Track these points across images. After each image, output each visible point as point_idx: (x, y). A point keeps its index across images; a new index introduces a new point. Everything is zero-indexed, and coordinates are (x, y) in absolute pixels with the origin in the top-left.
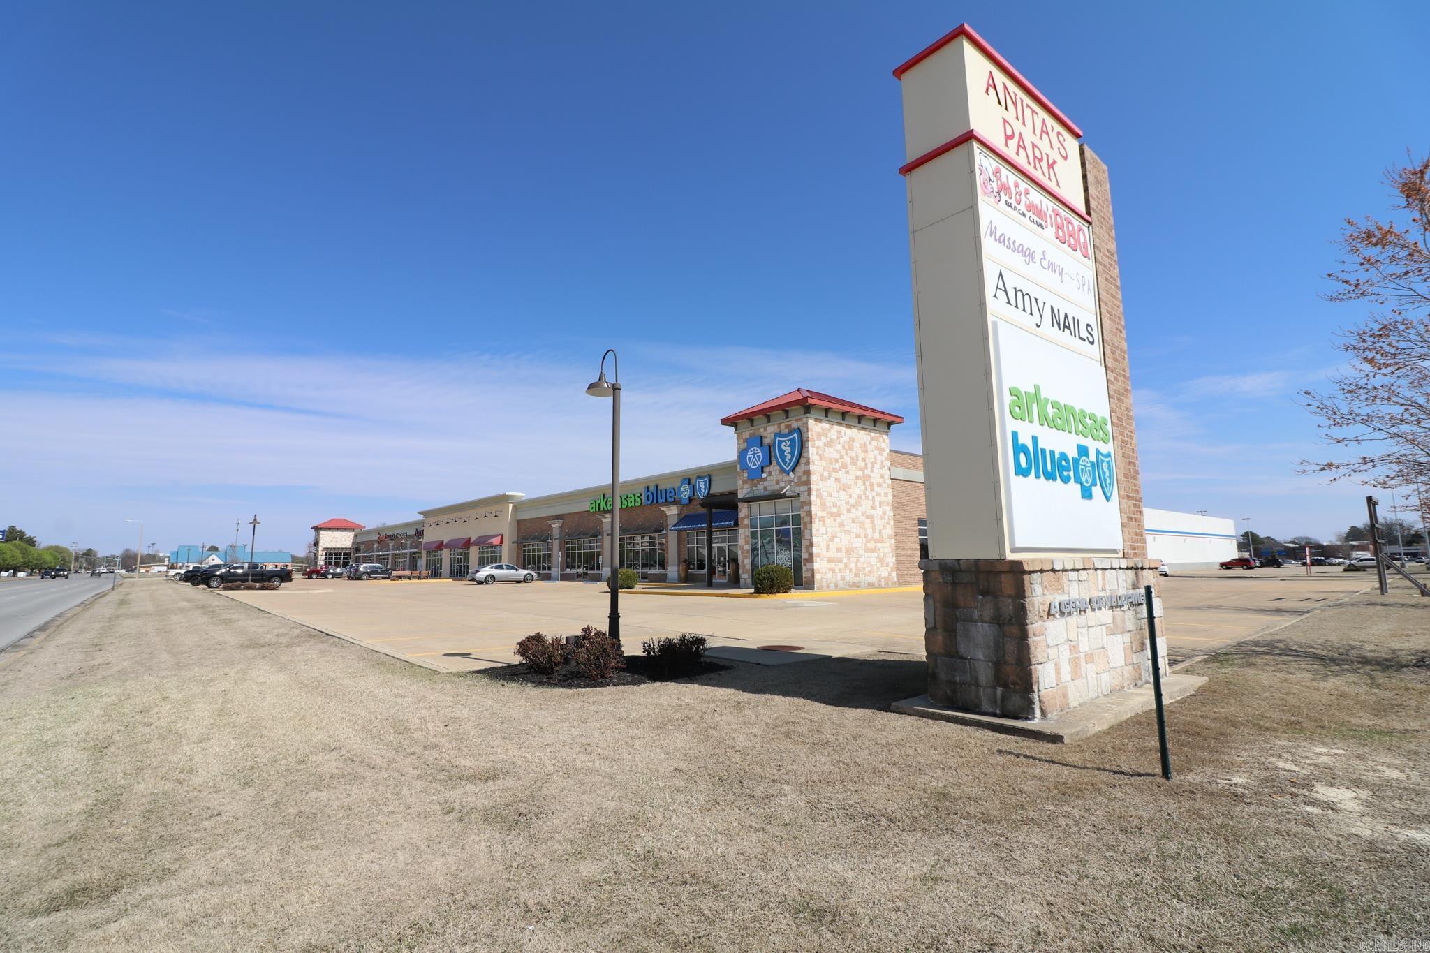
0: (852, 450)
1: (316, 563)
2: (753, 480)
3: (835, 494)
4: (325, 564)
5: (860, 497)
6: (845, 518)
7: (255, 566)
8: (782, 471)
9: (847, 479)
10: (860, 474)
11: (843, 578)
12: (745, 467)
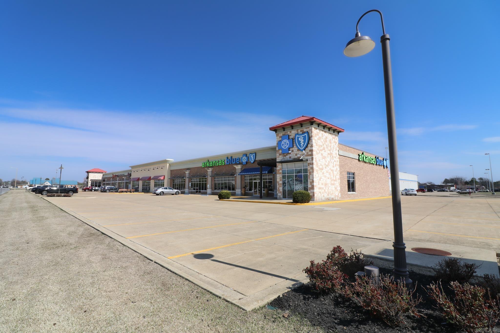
0: (327, 142)
1: (87, 186)
2: (284, 154)
3: (321, 160)
4: (91, 185)
5: (329, 162)
6: (324, 170)
7: (61, 186)
8: (299, 150)
9: (325, 154)
10: (329, 152)
11: (324, 196)
12: (280, 148)
